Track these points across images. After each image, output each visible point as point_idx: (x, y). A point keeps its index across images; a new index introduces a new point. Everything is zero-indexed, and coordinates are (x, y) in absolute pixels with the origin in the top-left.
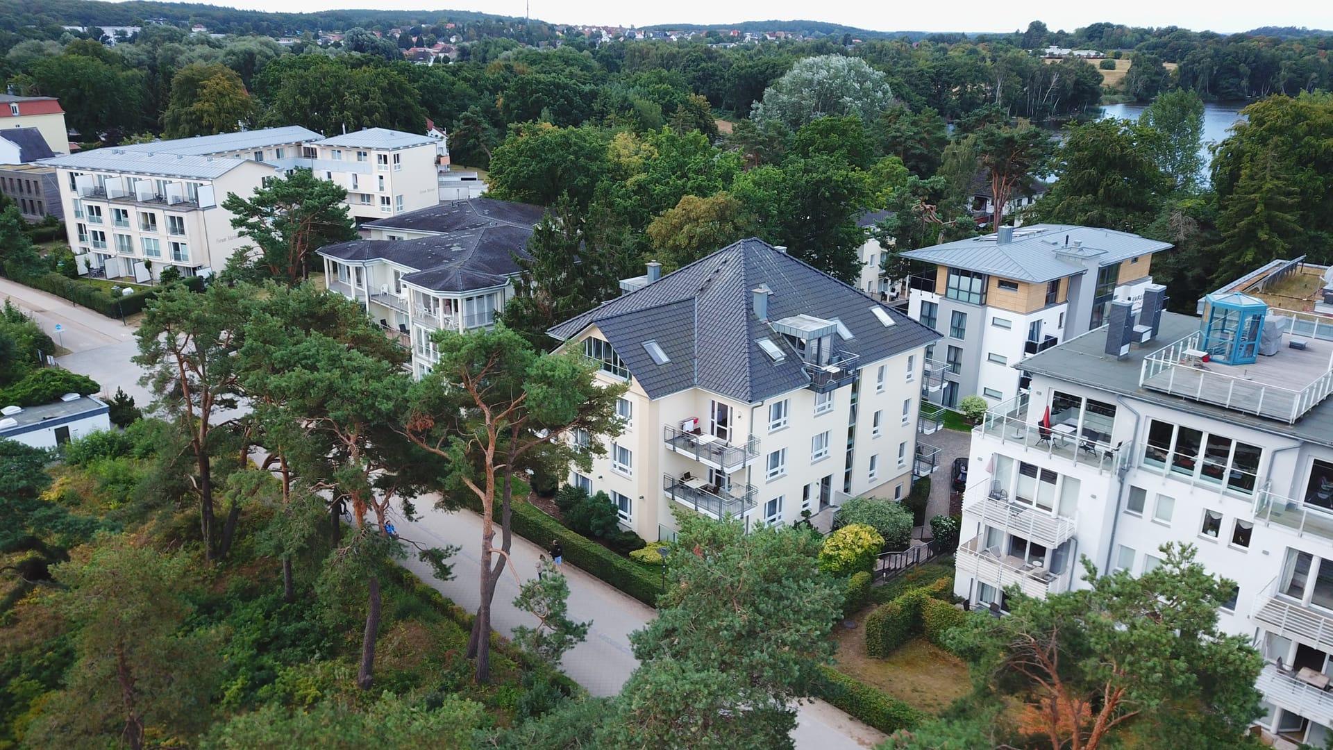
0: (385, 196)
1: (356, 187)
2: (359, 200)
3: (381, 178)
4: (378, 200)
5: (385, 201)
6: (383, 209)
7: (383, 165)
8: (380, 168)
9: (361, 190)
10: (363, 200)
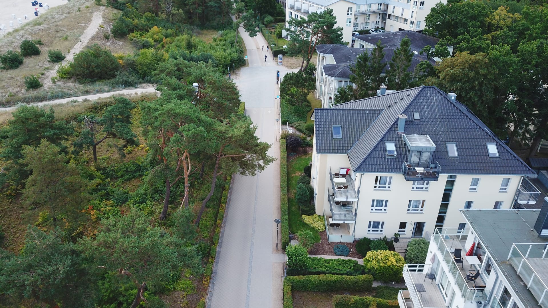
0: (412, 21)
1: (402, 14)
2: (403, 21)
3: (413, 12)
4: (409, 22)
5: (412, 23)
6: (410, 27)
7: (415, 6)
8: (413, 7)
9: (404, 17)
10: (405, 21)
